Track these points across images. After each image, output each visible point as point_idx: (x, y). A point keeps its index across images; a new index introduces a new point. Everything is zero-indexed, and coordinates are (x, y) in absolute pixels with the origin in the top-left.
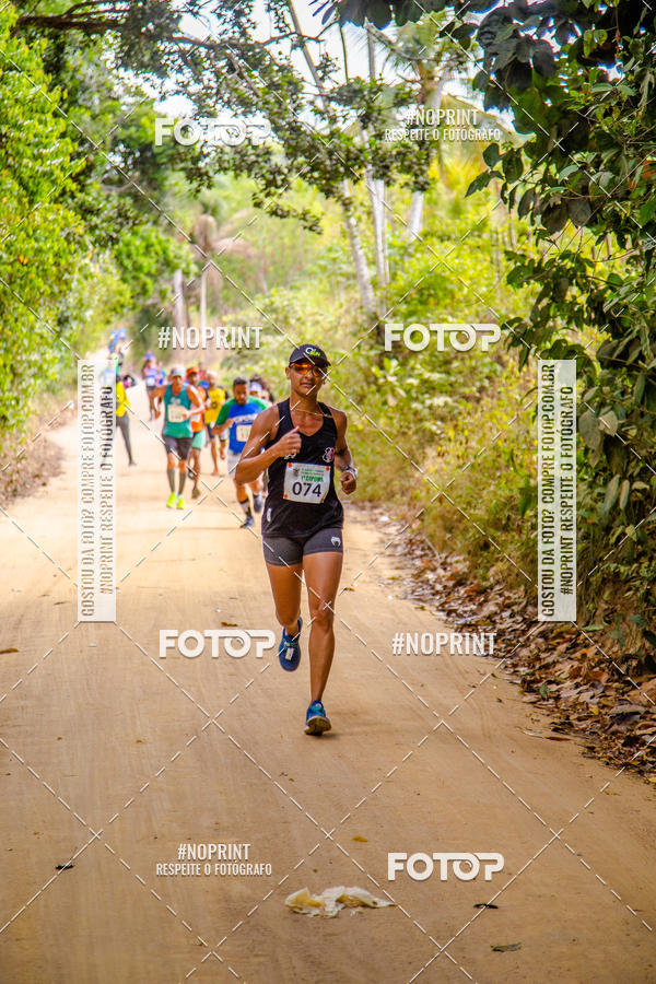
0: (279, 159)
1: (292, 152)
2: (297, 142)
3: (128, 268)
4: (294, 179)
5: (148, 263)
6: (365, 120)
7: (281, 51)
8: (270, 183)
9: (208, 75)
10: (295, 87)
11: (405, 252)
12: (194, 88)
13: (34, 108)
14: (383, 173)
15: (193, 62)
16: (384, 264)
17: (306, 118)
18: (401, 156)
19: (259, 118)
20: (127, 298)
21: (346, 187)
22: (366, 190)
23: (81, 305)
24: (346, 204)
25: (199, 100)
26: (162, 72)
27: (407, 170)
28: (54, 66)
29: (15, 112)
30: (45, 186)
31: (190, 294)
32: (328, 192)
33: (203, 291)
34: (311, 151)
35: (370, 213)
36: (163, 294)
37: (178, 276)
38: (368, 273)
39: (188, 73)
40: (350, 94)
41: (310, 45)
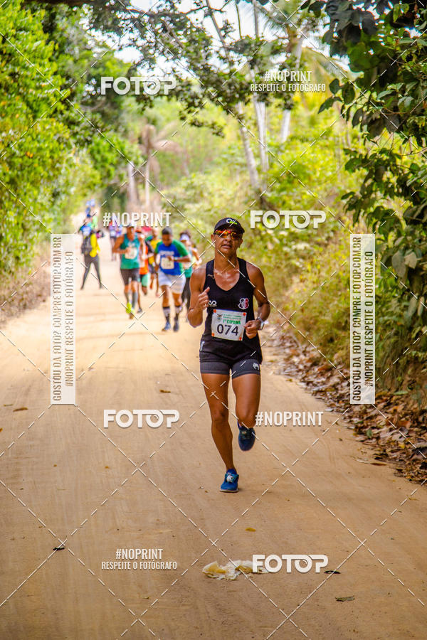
0: (196, 89)
1: (206, 84)
2: (208, 78)
3: (99, 163)
4: (206, 101)
5: (111, 157)
6: (253, 63)
7: (197, 18)
8: (191, 104)
9: (149, 35)
10: (207, 42)
11: (279, 149)
12: (141, 42)
13: (36, 56)
14: (264, 97)
15: (138, 24)
16: (265, 157)
17: (214, 62)
19: (183, 62)
20: (97, 179)
21: (240, 107)
22: (253, 109)
23: (67, 184)
24: (240, 118)
25: (144, 50)
26: (119, 31)
27: (279, 95)
29: (24, 58)
30: (44, 107)
31: (138, 177)
32: (228, 110)
33: (147, 175)
34: (217, 84)
35: (256, 124)
36: (121, 177)
37: (131, 166)
38: (254, 163)
39: (136, 32)
40: (243, 46)
41: (216, 15)
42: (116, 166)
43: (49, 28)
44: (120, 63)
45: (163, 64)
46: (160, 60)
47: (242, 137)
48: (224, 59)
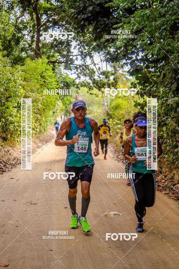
0: (91, 85)
1: (93, 83)
2: (95, 82)
3: (64, 104)
4: (94, 88)
5: (67, 102)
6: (106, 78)
7: (92, 66)
8: (90, 89)
9: (79, 70)
10: (94, 72)
11: (112, 100)
12: (77, 73)
13: (50, 77)
14: (109, 87)
15: (76, 68)
16: (109, 102)
17: (96, 77)
18: (112, 84)
19: (88, 78)
20: (64, 108)
21: (103, 89)
23: (57, 110)
24: (103, 92)
25: (78, 75)
26: (71, 70)
27: (113, 86)
28: (53, 70)
29: (47, 77)
32: (100, 90)
34: (97, 83)
38: (106, 104)
39: (76, 70)
40: (103, 73)
41: (97, 65)
42: (68, 105)
44: (70, 78)
46: (82, 77)
47: (102, 97)
48: (99, 77)
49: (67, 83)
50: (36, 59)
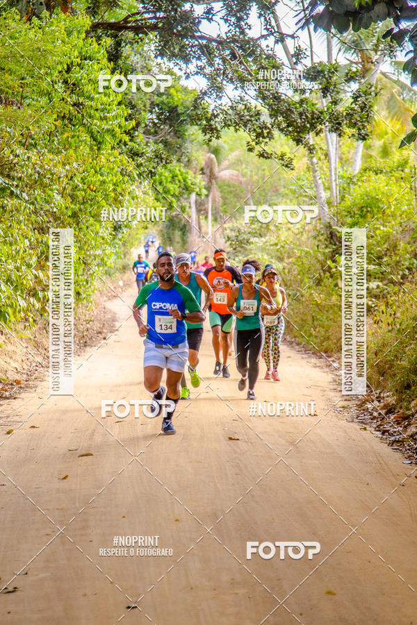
0: (266, 118)
1: (274, 114)
2: (278, 108)
3: (161, 194)
4: (276, 133)
5: (173, 188)
6: (325, 91)
7: (268, 45)
8: (259, 135)
9: (217, 61)
10: (278, 69)
11: (351, 181)
12: (208, 70)
14: (337, 128)
15: (206, 51)
16: (336, 190)
17: (286, 91)
18: (350, 115)
19: (252, 91)
21: (311, 138)
22: (325, 140)
24: (311, 150)
25: (211, 78)
26: (186, 60)
27: (354, 125)
29: (89, 88)
30: (108, 138)
31: (201, 208)
32: (298, 141)
33: (210, 206)
34: (287, 113)
35: (327, 155)
36: (183, 209)
37: (193, 197)
38: (324, 195)
39: (204, 59)
40: (314, 74)
41: (288, 41)
42: (178, 197)
43: (114, 56)
44: (185, 90)
45: (231, 92)
47: (311, 168)
49: (173, 110)
50: (45, 13)
